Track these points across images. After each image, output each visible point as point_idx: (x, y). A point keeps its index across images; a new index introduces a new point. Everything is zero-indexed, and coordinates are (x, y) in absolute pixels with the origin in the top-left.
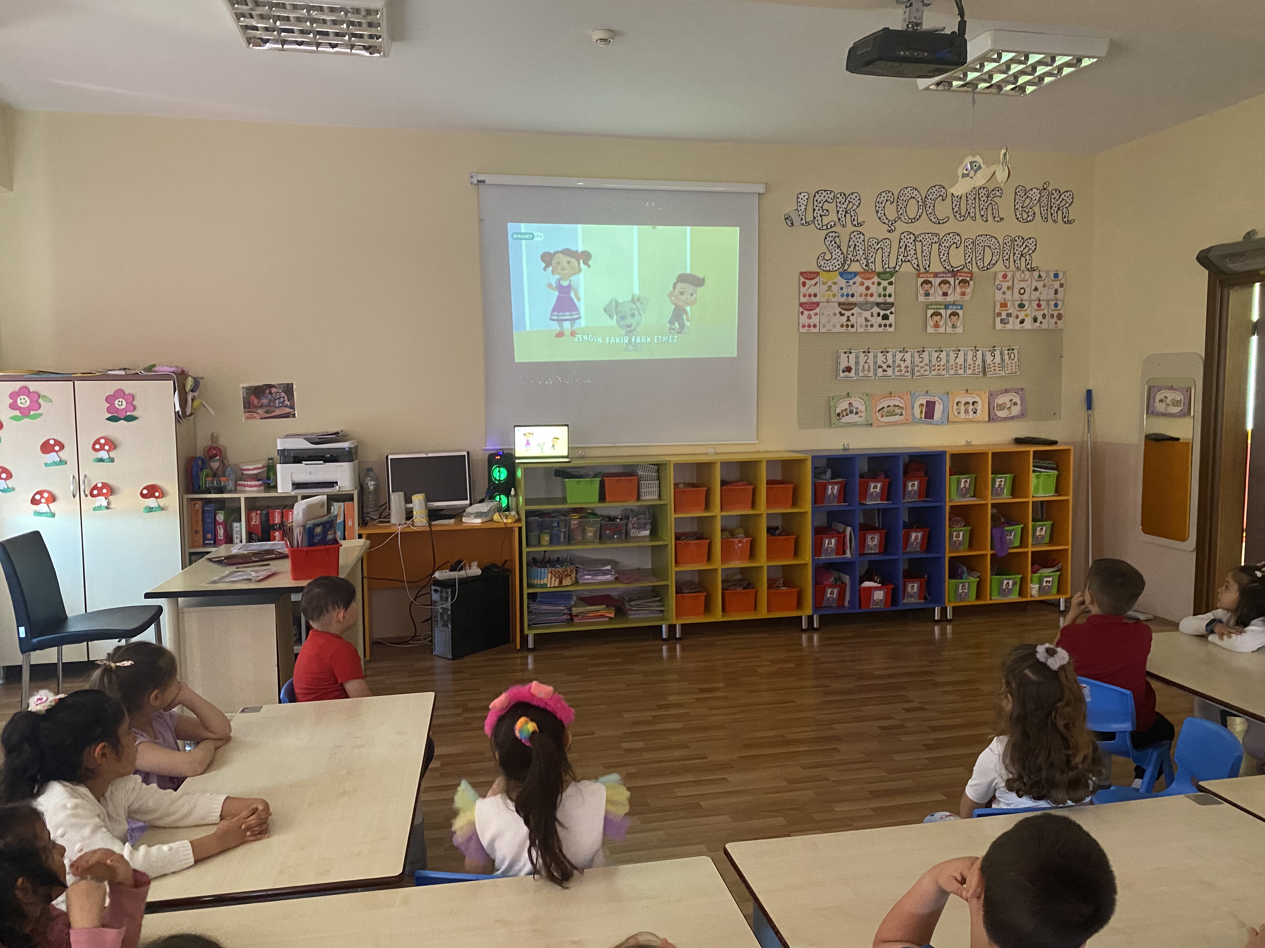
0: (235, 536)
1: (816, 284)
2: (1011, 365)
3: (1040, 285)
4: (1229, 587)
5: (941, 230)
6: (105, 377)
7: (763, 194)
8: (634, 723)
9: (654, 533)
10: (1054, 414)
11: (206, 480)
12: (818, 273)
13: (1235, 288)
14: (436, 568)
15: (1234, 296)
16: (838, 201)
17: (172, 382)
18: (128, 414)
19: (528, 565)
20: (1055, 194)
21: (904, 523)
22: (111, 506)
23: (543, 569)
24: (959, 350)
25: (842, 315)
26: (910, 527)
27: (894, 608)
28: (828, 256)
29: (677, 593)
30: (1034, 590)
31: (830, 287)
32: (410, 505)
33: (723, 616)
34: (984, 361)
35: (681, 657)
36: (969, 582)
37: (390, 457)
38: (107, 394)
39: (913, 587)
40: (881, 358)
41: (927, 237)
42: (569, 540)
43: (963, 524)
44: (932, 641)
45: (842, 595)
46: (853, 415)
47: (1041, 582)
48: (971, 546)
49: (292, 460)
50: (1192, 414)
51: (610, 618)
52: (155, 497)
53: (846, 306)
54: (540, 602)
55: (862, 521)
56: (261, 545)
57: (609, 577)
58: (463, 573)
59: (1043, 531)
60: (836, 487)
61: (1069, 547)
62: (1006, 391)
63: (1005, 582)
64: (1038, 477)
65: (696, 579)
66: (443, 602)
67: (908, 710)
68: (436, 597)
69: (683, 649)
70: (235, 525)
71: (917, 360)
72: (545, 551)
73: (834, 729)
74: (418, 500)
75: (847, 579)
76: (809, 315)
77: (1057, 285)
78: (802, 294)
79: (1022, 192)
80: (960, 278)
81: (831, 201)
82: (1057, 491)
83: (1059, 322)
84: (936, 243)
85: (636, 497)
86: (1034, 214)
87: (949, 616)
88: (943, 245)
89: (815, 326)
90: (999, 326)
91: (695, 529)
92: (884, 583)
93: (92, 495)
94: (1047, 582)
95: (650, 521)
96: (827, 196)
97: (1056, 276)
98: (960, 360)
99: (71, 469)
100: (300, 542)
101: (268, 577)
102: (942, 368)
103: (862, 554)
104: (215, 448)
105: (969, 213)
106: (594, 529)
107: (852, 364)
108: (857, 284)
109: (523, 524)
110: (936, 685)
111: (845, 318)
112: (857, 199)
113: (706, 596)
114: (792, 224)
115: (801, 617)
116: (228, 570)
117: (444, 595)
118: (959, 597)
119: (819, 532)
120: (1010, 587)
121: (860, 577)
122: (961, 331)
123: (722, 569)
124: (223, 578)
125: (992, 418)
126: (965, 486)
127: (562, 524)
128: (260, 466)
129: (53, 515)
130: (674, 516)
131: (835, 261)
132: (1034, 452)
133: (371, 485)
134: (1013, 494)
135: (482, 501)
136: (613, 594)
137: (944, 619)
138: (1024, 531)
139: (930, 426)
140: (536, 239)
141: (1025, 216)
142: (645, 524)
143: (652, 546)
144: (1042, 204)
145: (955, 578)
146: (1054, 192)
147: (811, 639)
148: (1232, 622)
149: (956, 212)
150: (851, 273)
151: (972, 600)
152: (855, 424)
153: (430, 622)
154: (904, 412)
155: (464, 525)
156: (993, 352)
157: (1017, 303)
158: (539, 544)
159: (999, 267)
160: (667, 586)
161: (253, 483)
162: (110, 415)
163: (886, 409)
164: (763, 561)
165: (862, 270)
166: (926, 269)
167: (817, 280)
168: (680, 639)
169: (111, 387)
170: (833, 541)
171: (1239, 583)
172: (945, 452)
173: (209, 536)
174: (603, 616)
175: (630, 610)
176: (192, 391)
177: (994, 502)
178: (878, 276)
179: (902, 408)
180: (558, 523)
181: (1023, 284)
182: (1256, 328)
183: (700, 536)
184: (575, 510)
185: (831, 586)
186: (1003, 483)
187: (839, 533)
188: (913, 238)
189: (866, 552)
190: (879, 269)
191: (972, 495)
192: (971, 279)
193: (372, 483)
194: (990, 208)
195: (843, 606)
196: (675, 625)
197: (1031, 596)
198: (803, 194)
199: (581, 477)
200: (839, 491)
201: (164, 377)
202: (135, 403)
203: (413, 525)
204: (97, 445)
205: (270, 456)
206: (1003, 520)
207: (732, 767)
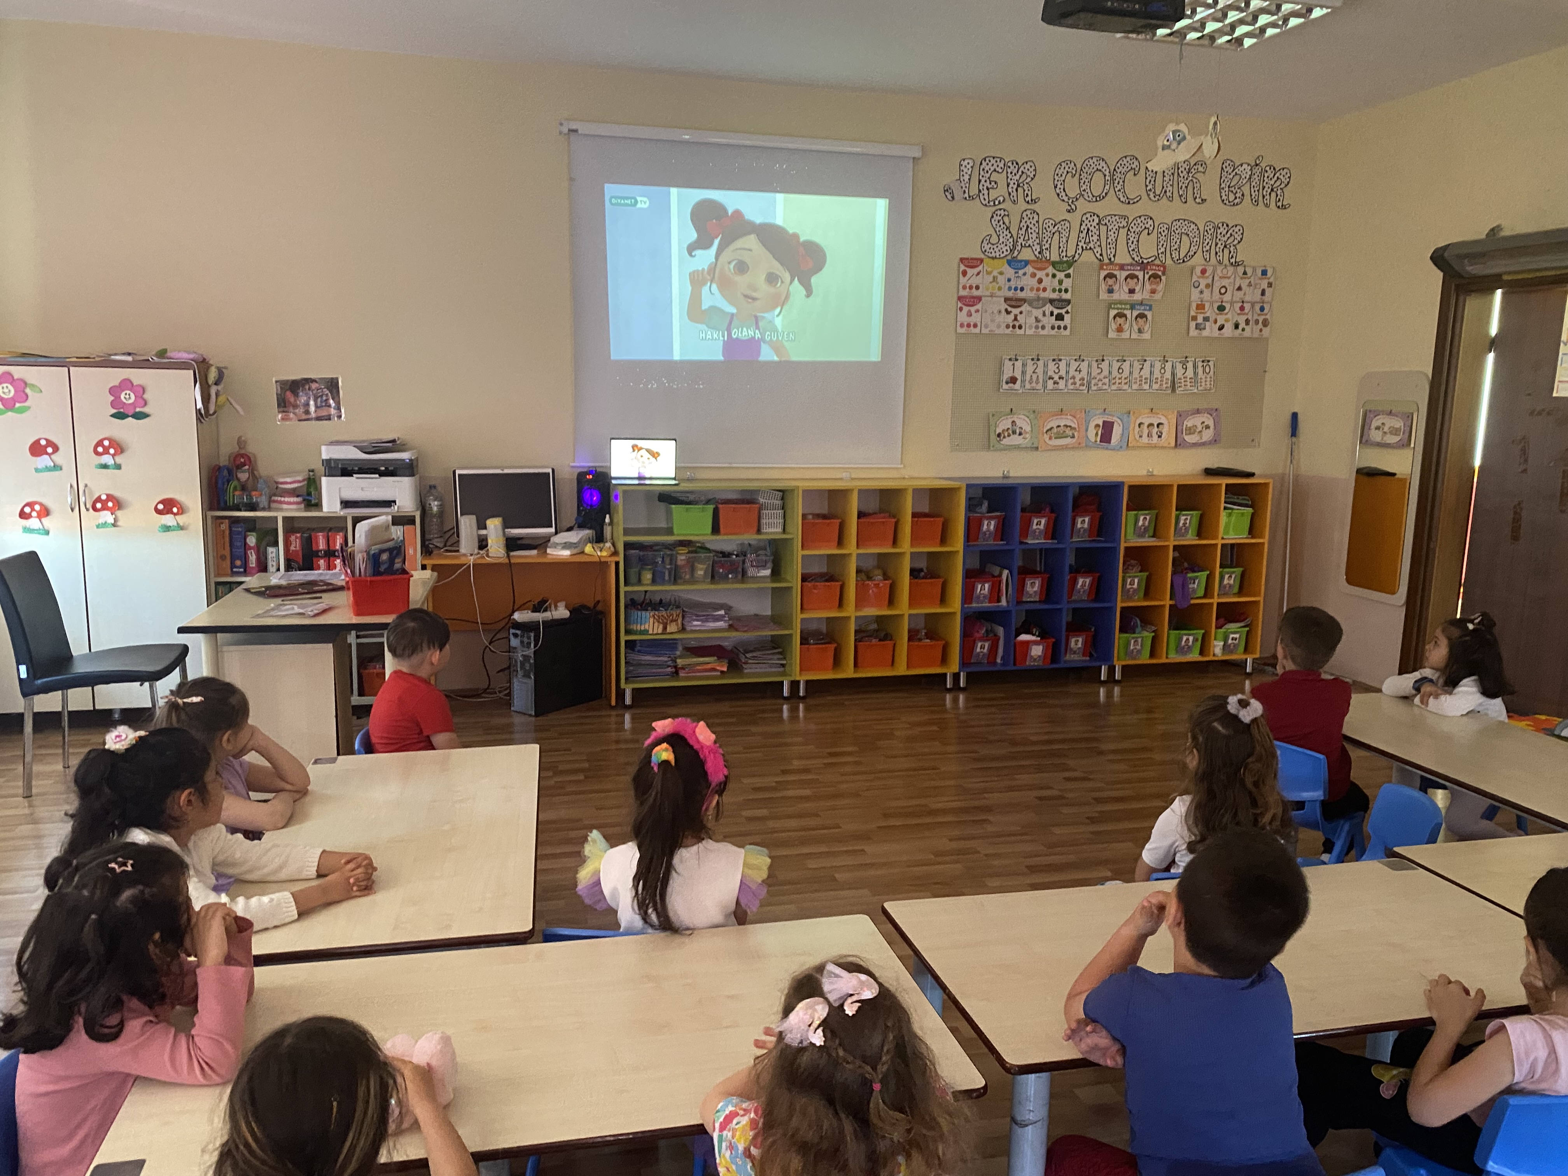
0: (270, 563)
1: (978, 274)
2: (1205, 381)
3: (1244, 284)
4: (1439, 642)
5: (1132, 212)
6: (106, 363)
7: (919, 159)
8: (756, 790)
9: (776, 574)
10: (1253, 440)
11: (234, 495)
12: (982, 261)
13: (1473, 294)
14: (516, 607)
15: (1471, 304)
16: (1009, 171)
17: (192, 372)
18: (138, 410)
19: (626, 607)
20: (1269, 172)
21: (1071, 566)
22: (119, 523)
23: (644, 613)
24: (1145, 361)
25: (1008, 312)
26: (1076, 571)
27: (1054, 666)
28: (994, 239)
29: (801, 644)
30: (1217, 649)
31: (995, 279)
32: (483, 532)
33: (855, 672)
34: (1173, 374)
35: (805, 717)
36: (1142, 637)
37: (458, 472)
38: (112, 385)
39: (1077, 643)
40: (1052, 366)
41: (1114, 219)
42: (676, 578)
43: (1140, 568)
44: (1096, 704)
45: (994, 649)
46: (1016, 436)
47: (1225, 640)
48: (1147, 595)
49: (339, 472)
50: (1412, 445)
51: (722, 672)
52: (172, 513)
53: (1014, 302)
54: (639, 651)
55: (1020, 563)
56: (305, 575)
57: (721, 624)
58: (547, 615)
59: (1231, 579)
60: (993, 523)
61: (1260, 599)
62: (1198, 411)
63: (1185, 638)
64: (1230, 515)
65: (824, 628)
66: (525, 649)
67: (1068, 779)
68: (515, 642)
69: (807, 709)
70: (271, 550)
71: (1095, 371)
72: (646, 592)
73: (985, 798)
74: (494, 525)
75: (1000, 631)
76: (969, 311)
77: (1264, 284)
78: (961, 287)
79: (1228, 167)
80: (1150, 273)
81: (1000, 171)
82: (1252, 532)
83: (1264, 329)
84: (1124, 227)
85: (756, 529)
86: (1243, 195)
87: (1118, 676)
88: (1132, 230)
89: (975, 326)
90: (1193, 332)
91: (824, 570)
92: (1043, 635)
93: (95, 509)
94: (1233, 639)
95: (772, 558)
96: (995, 165)
97: (1264, 273)
98: (1146, 373)
99: (67, 476)
100: (362, 570)
101: (324, 611)
102: (1124, 381)
103: (1019, 602)
104: (242, 456)
105: (1166, 192)
106: (705, 566)
107: (1018, 375)
108: (1028, 275)
109: (621, 559)
110: (1101, 753)
111: (1012, 316)
112: (1031, 169)
113: (836, 649)
114: (953, 198)
115: (945, 675)
116: (272, 603)
117: (526, 640)
118: (1129, 654)
119: (971, 576)
120: (1190, 643)
121: (1017, 629)
122: (1149, 337)
123: (856, 618)
124: (268, 611)
125: (1179, 444)
126: (1144, 523)
127: (667, 560)
128: (300, 478)
129: (47, 533)
130: (801, 553)
131: (1002, 246)
132: (1227, 485)
133: (435, 506)
134: (1200, 534)
135: (570, 529)
136: (725, 644)
137: (1111, 680)
138: (1210, 579)
139: (1106, 452)
140: (639, 205)
141: (1232, 197)
142: (766, 562)
143: (773, 588)
144: (1253, 184)
145: (1126, 632)
146: (1268, 168)
147: (955, 700)
148: (1441, 681)
149: (1150, 190)
150: (1021, 261)
151: (1145, 659)
152: (1018, 447)
153: (507, 672)
154: (1076, 434)
155: (549, 557)
156: (1184, 364)
157: (1216, 305)
158: (639, 582)
159: (1198, 260)
160: (790, 635)
161: (292, 500)
162: (114, 411)
163: (1055, 430)
164: (904, 608)
165: (1033, 258)
166: (1110, 259)
167: (980, 268)
168: (804, 698)
169: (117, 375)
170: (987, 585)
171: (1449, 639)
172: (1123, 483)
173: (238, 563)
174: (714, 670)
175: (746, 663)
176: (216, 384)
177: (1176, 543)
178: (1054, 267)
179: (1075, 429)
180: (663, 558)
181: (1225, 282)
182: (1493, 344)
183: (829, 578)
184: (682, 543)
185: (982, 639)
186: (1188, 522)
187: (994, 576)
188: (1097, 220)
189: (1024, 600)
190: (1055, 257)
191: (1151, 534)
192: (1164, 274)
193: (436, 503)
194: (1190, 188)
195: (995, 663)
196: (799, 682)
197: (1214, 655)
198: (966, 162)
199: (689, 503)
200: (996, 527)
201: (182, 366)
202: (145, 396)
203: (488, 556)
204: (100, 447)
205: (312, 467)
206: (1186, 565)
207: (870, 839)
